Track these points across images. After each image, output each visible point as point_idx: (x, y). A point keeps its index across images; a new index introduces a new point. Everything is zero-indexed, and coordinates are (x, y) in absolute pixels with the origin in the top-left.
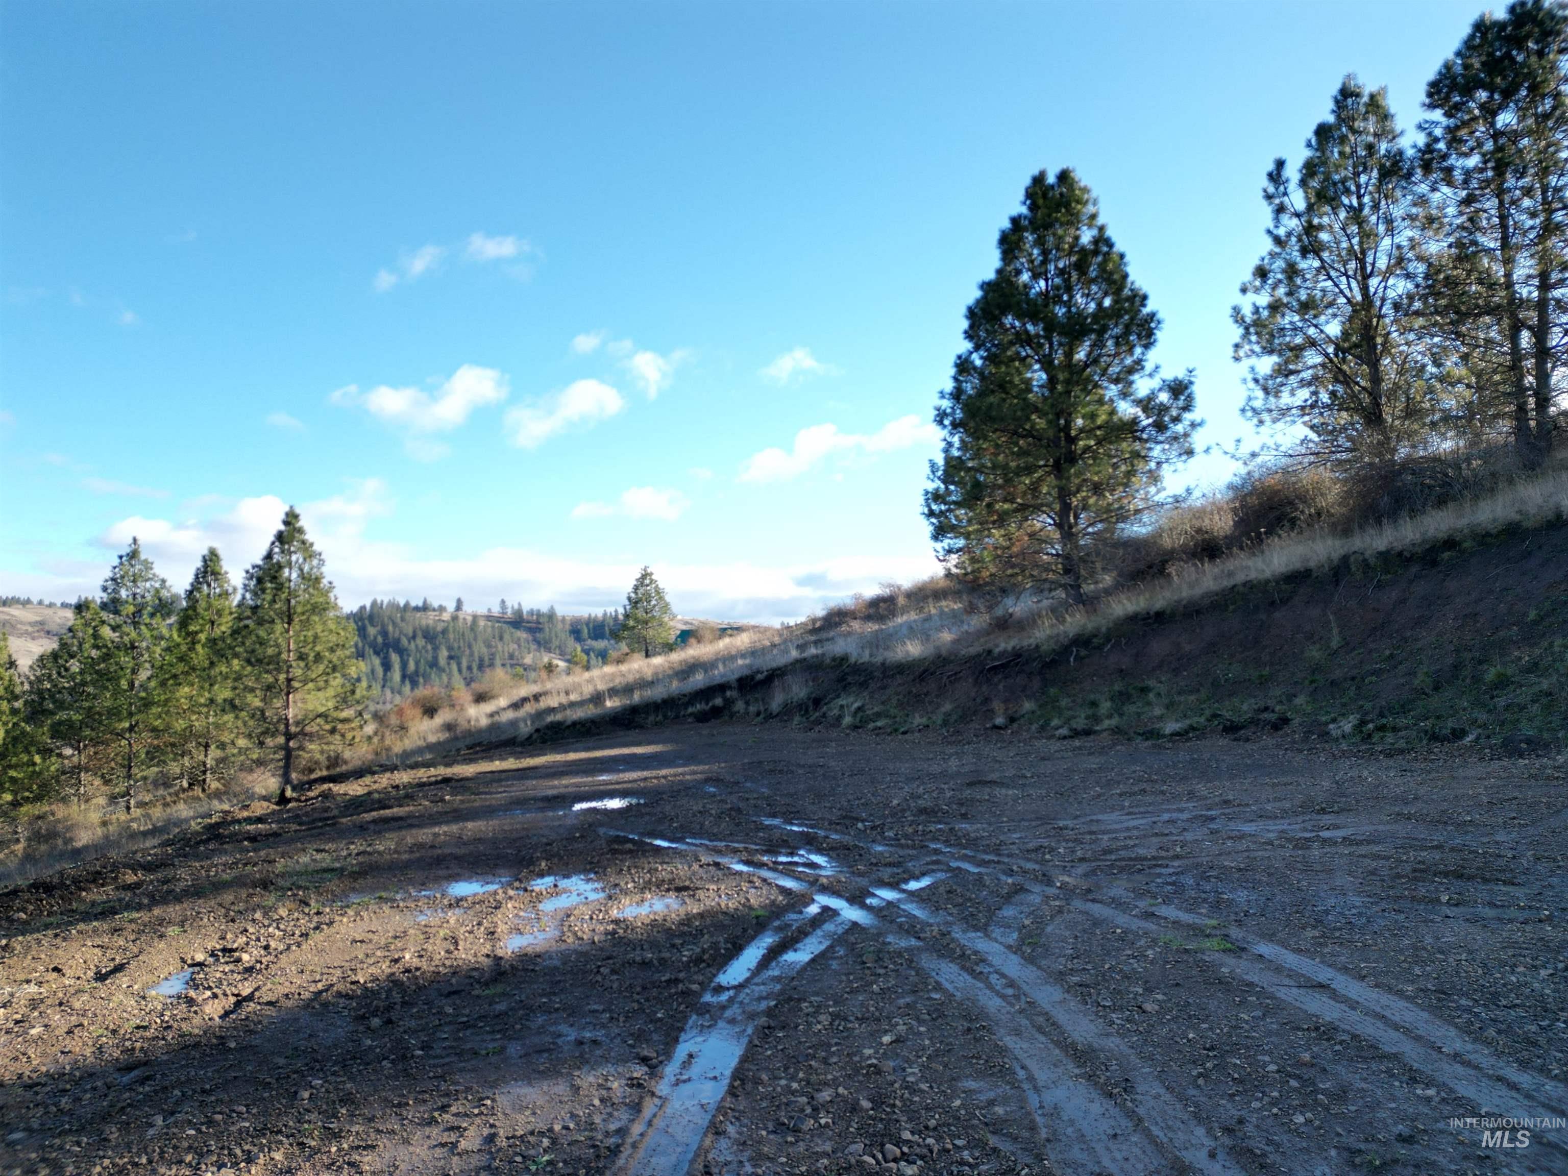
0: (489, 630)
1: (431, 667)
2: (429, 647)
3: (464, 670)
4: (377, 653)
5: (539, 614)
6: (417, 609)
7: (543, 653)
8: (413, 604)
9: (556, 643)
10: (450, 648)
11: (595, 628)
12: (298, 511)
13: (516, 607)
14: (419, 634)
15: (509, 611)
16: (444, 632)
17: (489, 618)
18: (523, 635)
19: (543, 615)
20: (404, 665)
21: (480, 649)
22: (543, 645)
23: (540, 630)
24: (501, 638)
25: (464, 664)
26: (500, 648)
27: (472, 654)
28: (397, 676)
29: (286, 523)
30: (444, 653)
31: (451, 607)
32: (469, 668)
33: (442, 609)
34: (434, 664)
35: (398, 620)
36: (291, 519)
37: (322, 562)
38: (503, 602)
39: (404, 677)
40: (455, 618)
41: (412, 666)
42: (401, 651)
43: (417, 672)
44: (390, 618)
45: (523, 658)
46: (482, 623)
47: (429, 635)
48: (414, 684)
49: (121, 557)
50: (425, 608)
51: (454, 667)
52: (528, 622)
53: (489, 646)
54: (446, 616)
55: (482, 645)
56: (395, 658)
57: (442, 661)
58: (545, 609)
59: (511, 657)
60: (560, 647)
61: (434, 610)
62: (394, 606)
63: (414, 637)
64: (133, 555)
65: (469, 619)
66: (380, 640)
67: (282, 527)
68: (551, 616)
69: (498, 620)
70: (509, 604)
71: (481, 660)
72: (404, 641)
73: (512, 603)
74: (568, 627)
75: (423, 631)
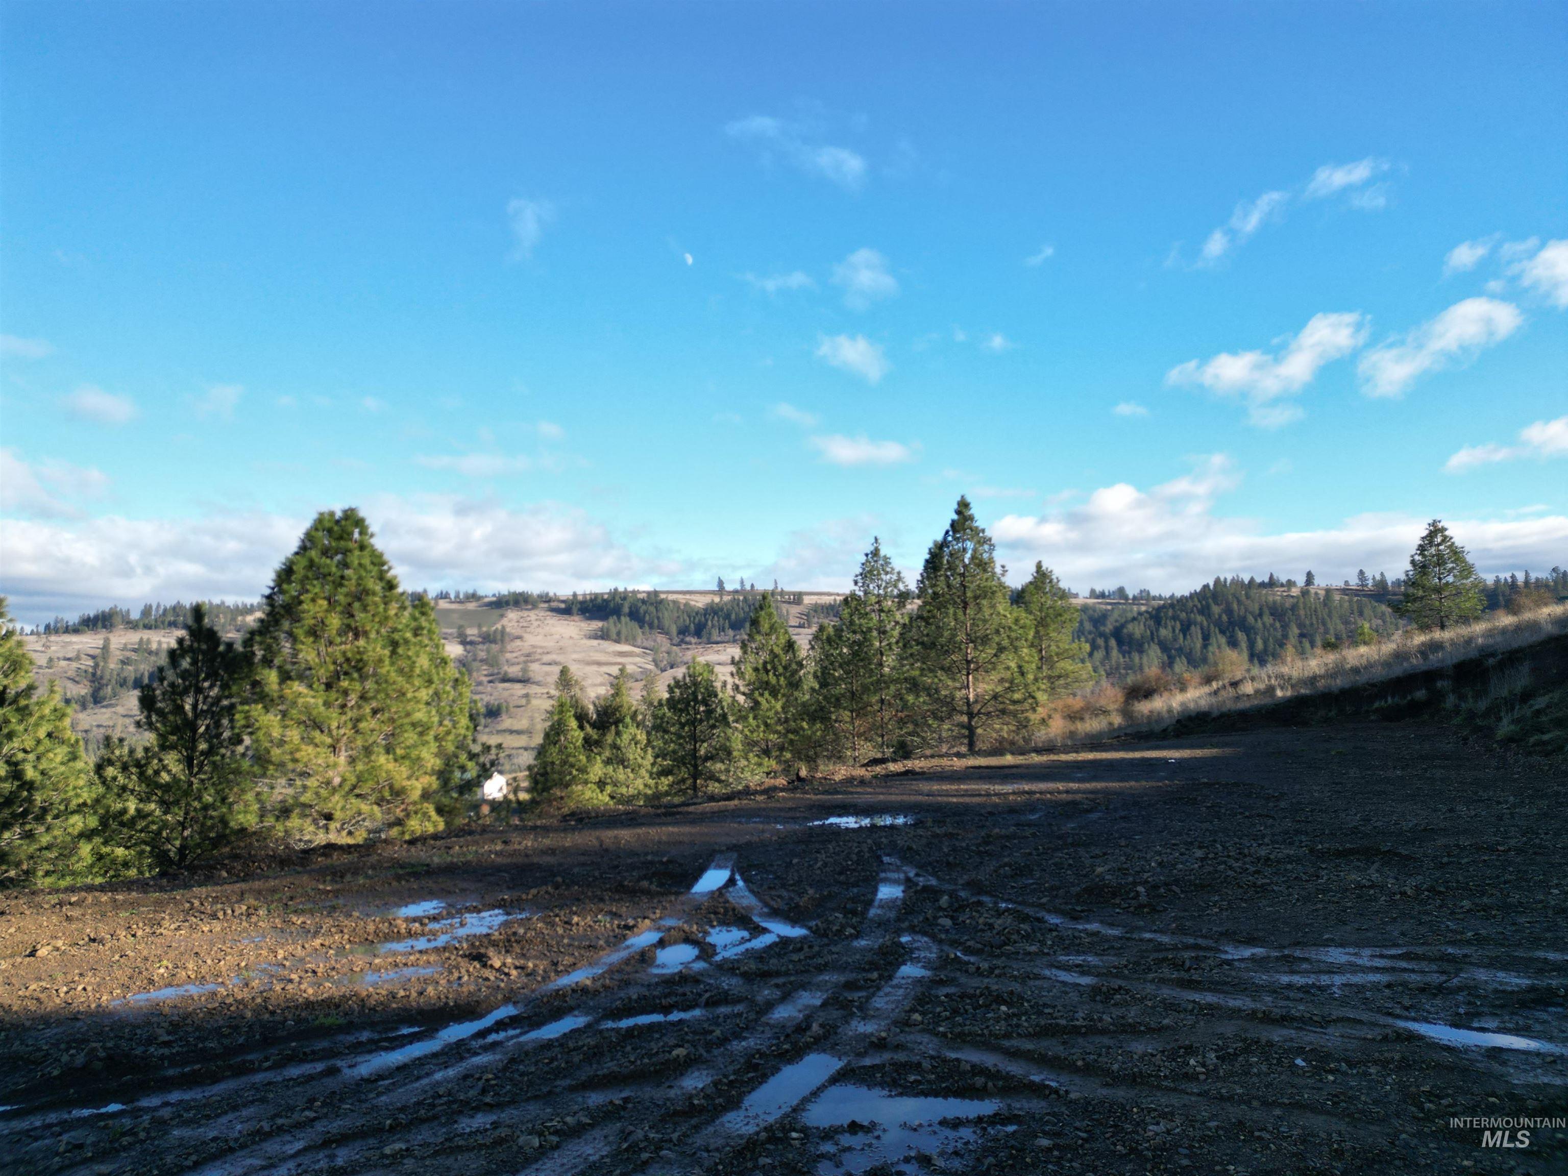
0: (1346, 605)
1: (1281, 644)
2: (1278, 625)
4: (1222, 632)
6: (1263, 585)
8: (1258, 580)
10: (1300, 626)
12: (969, 499)
13: (1378, 577)
14: (1266, 611)
15: (1370, 582)
16: (1294, 608)
17: (1345, 591)
18: (1387, 609)
20: (1251, 643)
21: (1336, 625)
24: (1361, 614)
29: (958, 512)
30: (1294, 630)
31: (1301, 581)
33: (1290, 584)
35: (1243, 598)
36: (963, 506)
37: (992, 547)
38: (1362, 573)
40: (1305, 593)
41: (1260, 645)
42: (1249, 631)
43: (1265, 650)
44: (1234, 595)
46: (1337, 597)
47: (1277, 612)
49: (867, 555)
50: (1272, 583)
52: (1395, 594)
53: (1346, 623)
54: (1295, 592)
55: (1338, 621)
56: (1241, 635)
61: (1282, 585)
62: (1237, 583)
63: (1261, 615)
64: (876, 553)
65: (1322, 593)
66: (1225, 618)
67: (955, 517)
69: (1356, 593)
70: (1369, 574)
72: (1251, 619)
73: (1372, 573)
75: (1270, 608)
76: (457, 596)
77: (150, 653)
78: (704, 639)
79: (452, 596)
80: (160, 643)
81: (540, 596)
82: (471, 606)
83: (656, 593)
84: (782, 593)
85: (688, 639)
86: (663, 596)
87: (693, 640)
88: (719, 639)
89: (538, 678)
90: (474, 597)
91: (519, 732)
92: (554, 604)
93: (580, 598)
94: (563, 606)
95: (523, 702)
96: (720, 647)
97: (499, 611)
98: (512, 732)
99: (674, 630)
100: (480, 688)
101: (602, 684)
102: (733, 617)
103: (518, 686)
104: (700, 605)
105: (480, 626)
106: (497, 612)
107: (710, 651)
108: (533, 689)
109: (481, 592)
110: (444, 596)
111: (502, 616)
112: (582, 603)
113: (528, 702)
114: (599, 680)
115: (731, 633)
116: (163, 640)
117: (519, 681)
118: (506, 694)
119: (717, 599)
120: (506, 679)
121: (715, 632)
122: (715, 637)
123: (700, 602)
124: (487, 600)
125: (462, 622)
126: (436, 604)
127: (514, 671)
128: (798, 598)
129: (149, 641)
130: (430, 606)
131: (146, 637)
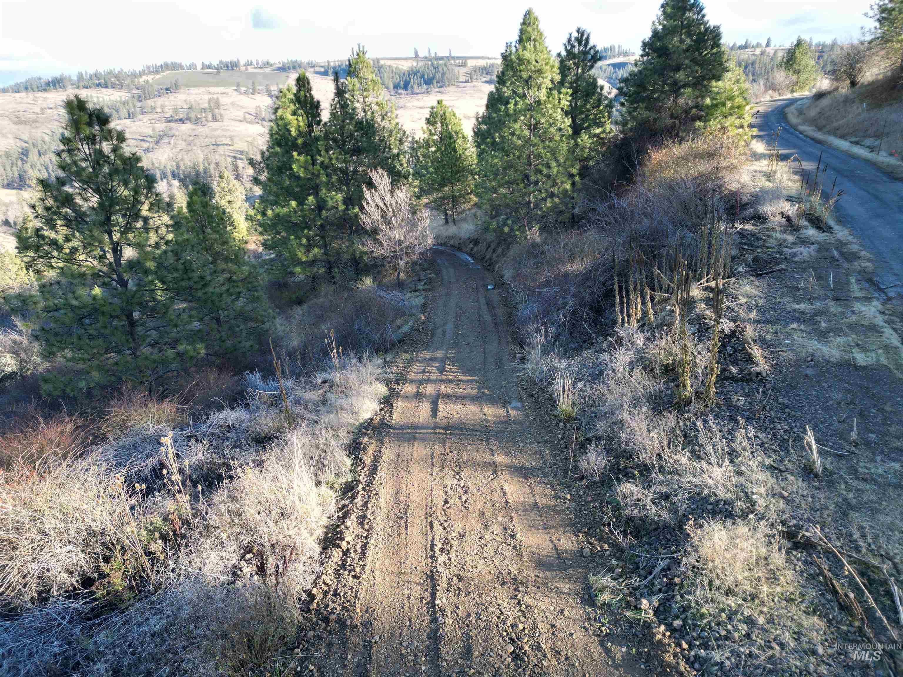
76: (258, 64)
78: (409, 91)
79: (255, 64)
80: (98, 98)
81: (308, 63)
82: (268, 70)
83: (378, 60)
84: (453, 58)
85: (400, 91)
86: (382, 62)
87: (403, 92)
88: (418, 91)
90: (268, 64)
92: (317, 69)
93: (332, 64)
94: (322, 70)
96: (419, 97)
97: (286, 74)
99: (391, 86)
102: (426, 76)
104: (405, 68)
105: (277, 84)
106: (284, 74)
107: (413, 99)
109: (271, 61)
110: (249, 64)
111: (288, 77)
112: (334, 68)
115: (425, 87)
116: (99, 95)
119: (415, 64)
121: (415, 86)
122: (416, 90)
123: (405, 66)
124: (276, 66)
125: (266, 82)
126: (247, 69)
128: (463, 62)
130: (243, 69)
131: (89, 94)
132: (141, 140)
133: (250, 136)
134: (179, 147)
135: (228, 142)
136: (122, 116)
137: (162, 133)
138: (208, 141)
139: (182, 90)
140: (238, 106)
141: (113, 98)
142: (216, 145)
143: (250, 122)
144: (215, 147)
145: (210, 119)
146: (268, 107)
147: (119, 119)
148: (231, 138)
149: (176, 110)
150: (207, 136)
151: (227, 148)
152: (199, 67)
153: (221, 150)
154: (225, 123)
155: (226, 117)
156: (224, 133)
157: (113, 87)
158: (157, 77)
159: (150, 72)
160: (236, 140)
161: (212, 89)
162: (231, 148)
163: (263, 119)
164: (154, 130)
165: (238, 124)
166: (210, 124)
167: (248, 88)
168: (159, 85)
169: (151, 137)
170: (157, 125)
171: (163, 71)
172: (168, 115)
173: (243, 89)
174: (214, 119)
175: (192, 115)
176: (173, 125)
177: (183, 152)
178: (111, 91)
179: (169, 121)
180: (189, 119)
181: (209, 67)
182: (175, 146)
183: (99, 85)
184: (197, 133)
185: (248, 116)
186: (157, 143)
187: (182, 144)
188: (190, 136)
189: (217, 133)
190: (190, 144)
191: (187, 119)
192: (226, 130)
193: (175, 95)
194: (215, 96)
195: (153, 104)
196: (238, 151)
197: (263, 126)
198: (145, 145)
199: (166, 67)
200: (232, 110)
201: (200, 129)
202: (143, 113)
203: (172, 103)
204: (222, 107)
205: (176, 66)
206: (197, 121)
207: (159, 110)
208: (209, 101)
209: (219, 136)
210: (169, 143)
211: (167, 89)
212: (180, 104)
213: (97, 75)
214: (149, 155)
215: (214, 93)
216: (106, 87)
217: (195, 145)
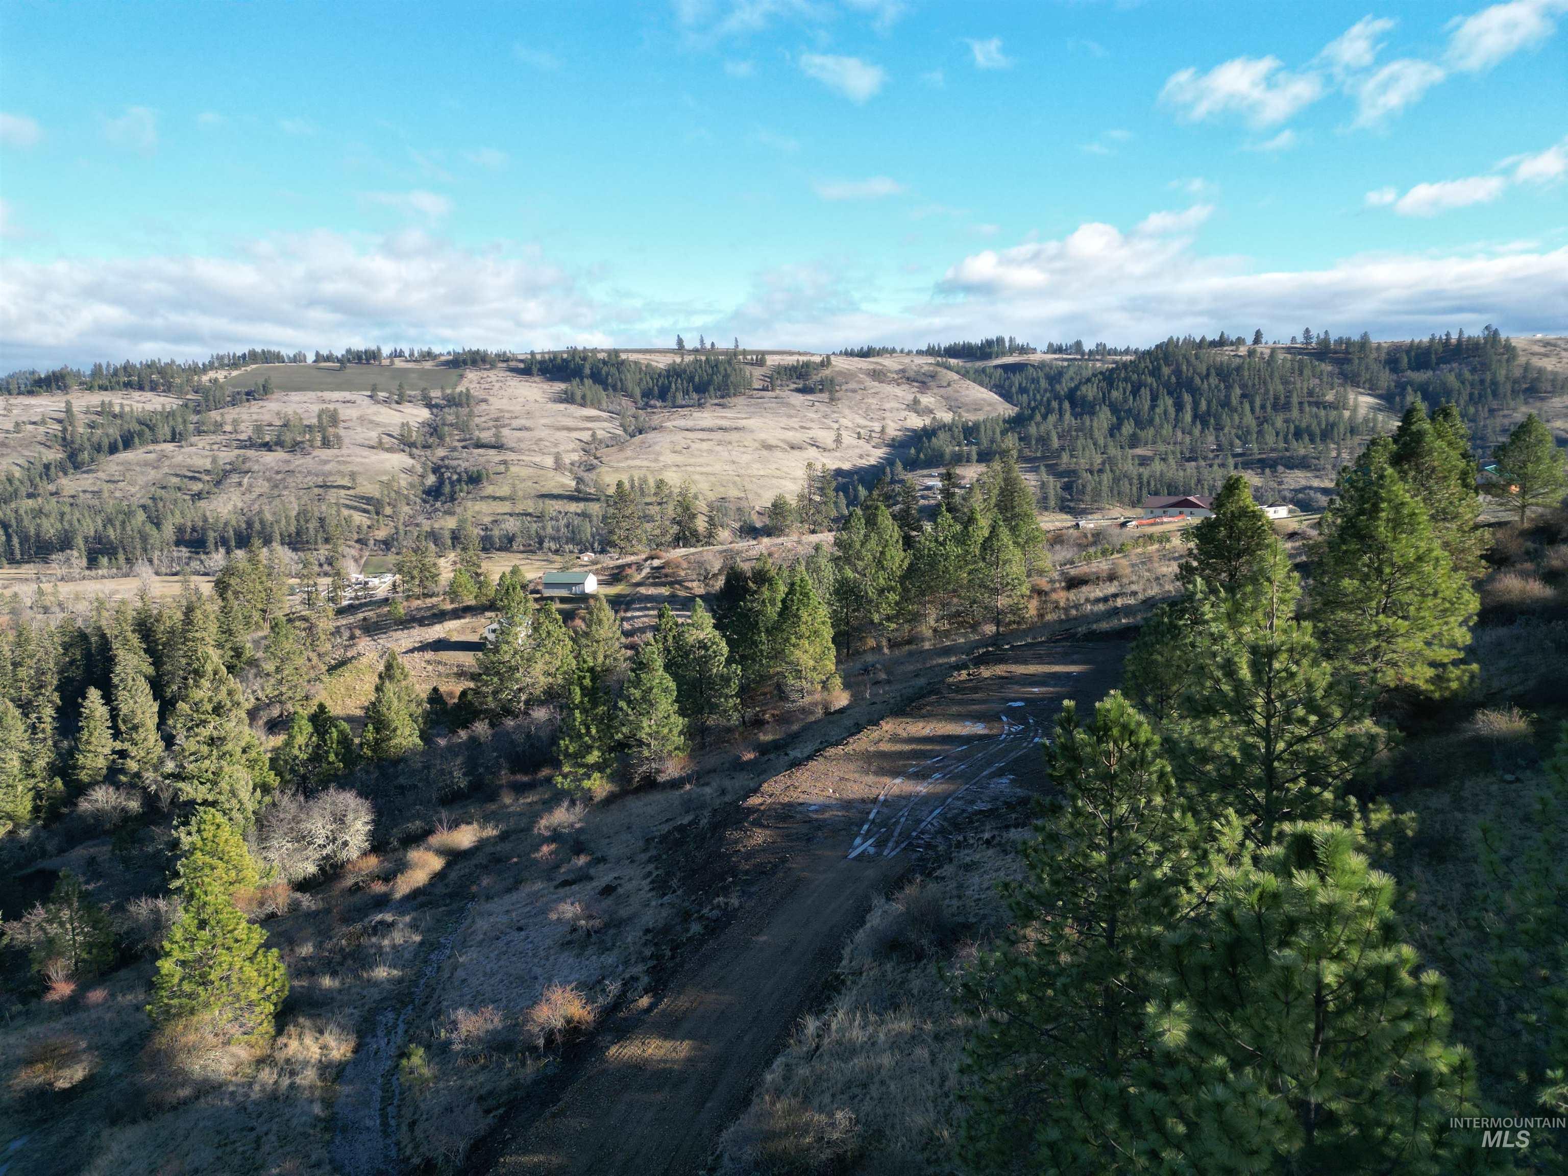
0: (1289, 365)
1: (1223, 407)
2: (1222, 386)
3: (1258, 409)
4: (1170, 393)
5: (1349, 343)
6: (1213, 344)
7: (1349, 389)
8: (1209, 338)
9: (1365, 376)
10: (1243, 386)
11: (1417, 356)
13: (1322, 336)
14: (1213, 371)
15: (1314, 340)
16: (1239, 369)
17: (1289, 350)
18: (1327, 368)
19: (1354, 344)
20: (1196, 405)
21: (1276, 387)
22: (1351, 379)
23: (1349, 361)
24: (1301, 373)
25: (1258, 403)
26: (1299, 385)
27: (1267, 391)
28: (1188, 417)
30: (1238, 391)
32: (1263, 407)
33: (1240, 341)
34: (1226, 404)
35: (1193, 359)
38: (1307, 331)
39: (1195, 417)
40: (1251, 353)
41: (1203, 405)
42: (1195, 392)
43: (1208, 412)
44: (1184, 356)
45: (1324, 395)
46: (1281, 356)
47: (1224, 373)
48: (1205, 424)
50: (1221, 342)
51: (1247, 406)
52: (1336, 352)
53: (1285, 383)
54: (1243, 351)
55: (1278, 381)
56: (1187, 398)
57: (1234, 401)
58: (1356, 338)
59: (1311, 393)
60: (1370, 380)
61: (1232, 344)
62: (1189, 342)
63: (1208, 375)
65: (1267, 352)
66: (1173, 379)
68: (1364, 344)
69: (1300, 351)
70: (1314, 333)
71: (1276, 398)
72: (1197, 380)
73: (1317, 332)
74: (1383, 356)
75: (1216, 369)
76: (412, 354)
77: (115, 416)
78: (669, 403)
79: (407, 354)
80: (122, 405)
81: (498, 355)
82: (428, 365)
83: (616, 352)
84: (745, 353)
85: (652, 402)
86: (623, 356)
87: (658, 404)
88: (684, 403)
89: (512, 444)
90: (428, 355)
91: (502, 499)
92: (513, 364)
93: (539, 357)
94: (522, 366)
95: (502, 468)
96: (684, 411)
97: (459, 371)
98: (495, 498)
99: (637, 392)
100: (455, 454)
101: (574, 451)
102: (697, 379)
103: (492, 452)
104: (661, 366)
105: (442, 388)
106: (455, 372)
107: (676, 415)
108: (510, 456)
109: (436, 350)
110: (397, 354)
111: (462, 376)
112: (542, 362)
113: (507, 469)
114: (571, 446)
115: (695, 396)
116: (125, 403)
117: (493, 447)
118: (482, 459)
119: (678, 360)
120: (479, 445)
121: (680, 395)
122: (680, 401)
123: (662, 363)
124: (443, 358)
125: (423, 384)
126: (392, 363)
127: (486, 436)
128: (760, 359)
129: (110, 404)
130: (386, 362)
131: (107, 400)
132: (191, 478)
133: (385, 473)
134: (257, 491)
135: (346, 482)
136: (161, 438)
137: (228, 467)
138: (310, 480)
139: (275, 396)
140: (371, 422)
141: (149, 407)
142: (325, 486)
143: (390, 450)
144: (321, 491)
145: (319, 444)
146: (423, 424)
147: (155, 441)
148: (353, 475)
149: (258, 429)
150: (309, 473)
151: (343, 492)
152: (311, 358)
153: (332, 496)
154: (344, 451)
155: (346, 441)
156: (342, 468)
157: (153, 389)
158: (235, 373)
159: (222, 366)
160: (360, 480)
161: (327, 395)
162: (351, 492)
163: (412, 445)
164: (214, 460)
165: (366, 452)
166: (317, 452)
167: (391, 393)
168: (234, 386)
169: (207, 472)
170: (222, 455)
171: (246, 364)
172: (243, 437)
173: (382, 395)
174: (326, 443)
175: (288, 437)
176: (251, 453)
177: (264, 500)
178: (149, 395)
179: (245, 447)
180: (280, 443)
181: (329, 358)
182: (249, 490)
183: (128, 385)
184: (291, 468)
185: (386, 439)
186: (218, 483)
187: (262, 486)
188: (278, 472)
189: (328, 468)
190: (276, 486)
191: (277, 444)
192: (345, 463)
193: (261, 403)
194: (331, 407)
195: (219, 419)
196: (363, 498)
197: (412, 456)
198: (197, 487)
199: (252, 357)
200: (359, 429)
201: (298, 461)
202: (199, 432)
203: (255, 417)
204: (342, 424)
205: (268, 357)
206: (295, 447)
207: (228, 428)
208: (319, 416)
209: (331, 473)
210: (240, 484)
211: (248, 394)
212: (267, 417)
213: (127, 368)
214: (202, 504)
215: (330, 402)
216: (141, 388)
217: (286, 488)
